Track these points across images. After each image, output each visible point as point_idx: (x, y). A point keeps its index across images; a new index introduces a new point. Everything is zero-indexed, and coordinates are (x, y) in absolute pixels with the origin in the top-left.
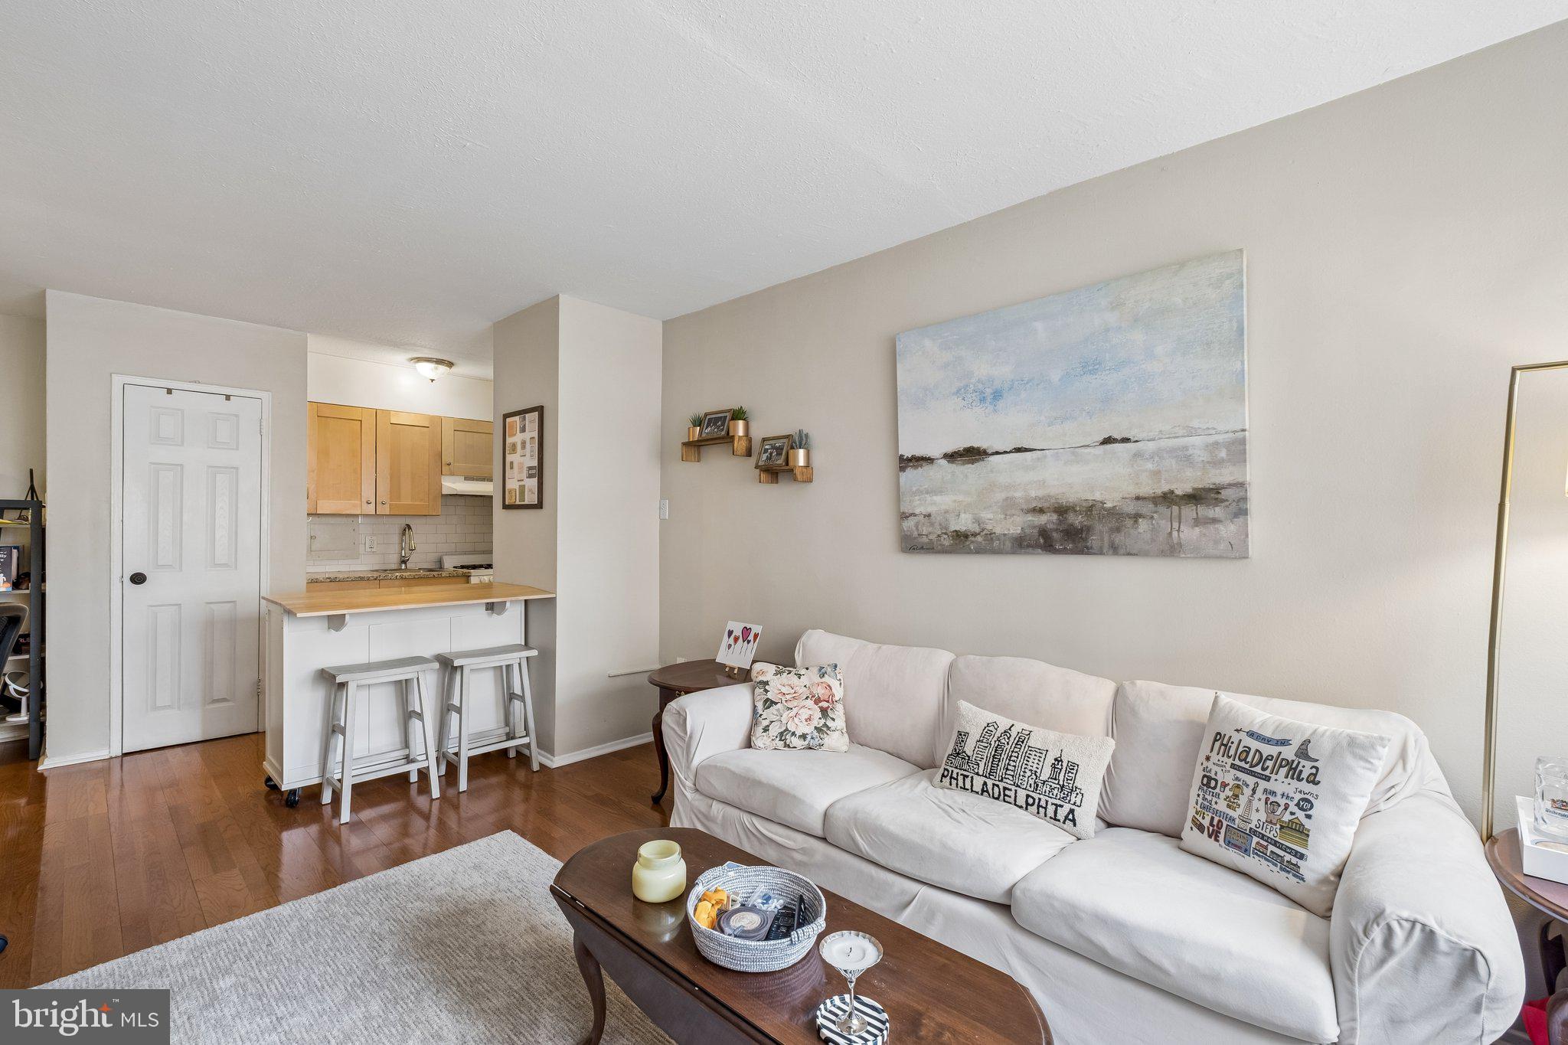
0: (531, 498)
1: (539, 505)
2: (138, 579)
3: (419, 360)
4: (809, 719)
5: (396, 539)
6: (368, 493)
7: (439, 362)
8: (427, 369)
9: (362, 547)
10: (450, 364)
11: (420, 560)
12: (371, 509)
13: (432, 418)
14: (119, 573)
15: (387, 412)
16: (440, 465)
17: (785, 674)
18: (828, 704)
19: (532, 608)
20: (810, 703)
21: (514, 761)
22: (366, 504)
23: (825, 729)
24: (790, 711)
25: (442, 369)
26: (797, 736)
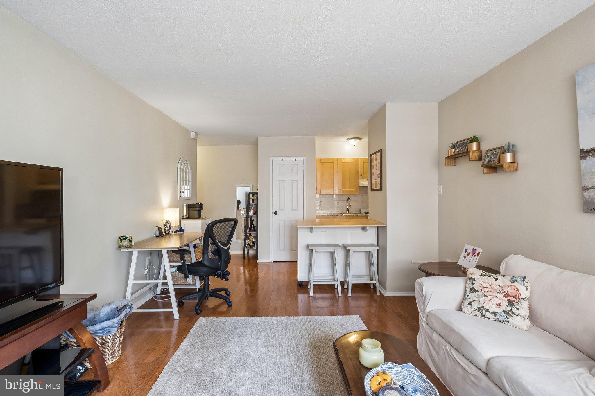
0: (379, 187)
1: (381, 189)
2: (276, 213)
3: (350, 139)
4: (499, 305)
5: (345, 202)
6: (335, 187)
7: (356, 138)
8: (353, 141)
9: (335, 205)
10: (360, 139)
11: (353, 210)
12: (336, 192)
13: (356, 159)
14: (272, 211)
15: (341, 159)
16: (359, 175)
17: (487, 277)
18: (515, 299)
19: (379, 230)
20: (501, 296)
21: (373, 289)
22: (335, 191)
23: (510, 313)
24: (486, 297)
25: (358, 141)
26: (490, 312)
